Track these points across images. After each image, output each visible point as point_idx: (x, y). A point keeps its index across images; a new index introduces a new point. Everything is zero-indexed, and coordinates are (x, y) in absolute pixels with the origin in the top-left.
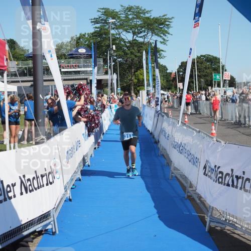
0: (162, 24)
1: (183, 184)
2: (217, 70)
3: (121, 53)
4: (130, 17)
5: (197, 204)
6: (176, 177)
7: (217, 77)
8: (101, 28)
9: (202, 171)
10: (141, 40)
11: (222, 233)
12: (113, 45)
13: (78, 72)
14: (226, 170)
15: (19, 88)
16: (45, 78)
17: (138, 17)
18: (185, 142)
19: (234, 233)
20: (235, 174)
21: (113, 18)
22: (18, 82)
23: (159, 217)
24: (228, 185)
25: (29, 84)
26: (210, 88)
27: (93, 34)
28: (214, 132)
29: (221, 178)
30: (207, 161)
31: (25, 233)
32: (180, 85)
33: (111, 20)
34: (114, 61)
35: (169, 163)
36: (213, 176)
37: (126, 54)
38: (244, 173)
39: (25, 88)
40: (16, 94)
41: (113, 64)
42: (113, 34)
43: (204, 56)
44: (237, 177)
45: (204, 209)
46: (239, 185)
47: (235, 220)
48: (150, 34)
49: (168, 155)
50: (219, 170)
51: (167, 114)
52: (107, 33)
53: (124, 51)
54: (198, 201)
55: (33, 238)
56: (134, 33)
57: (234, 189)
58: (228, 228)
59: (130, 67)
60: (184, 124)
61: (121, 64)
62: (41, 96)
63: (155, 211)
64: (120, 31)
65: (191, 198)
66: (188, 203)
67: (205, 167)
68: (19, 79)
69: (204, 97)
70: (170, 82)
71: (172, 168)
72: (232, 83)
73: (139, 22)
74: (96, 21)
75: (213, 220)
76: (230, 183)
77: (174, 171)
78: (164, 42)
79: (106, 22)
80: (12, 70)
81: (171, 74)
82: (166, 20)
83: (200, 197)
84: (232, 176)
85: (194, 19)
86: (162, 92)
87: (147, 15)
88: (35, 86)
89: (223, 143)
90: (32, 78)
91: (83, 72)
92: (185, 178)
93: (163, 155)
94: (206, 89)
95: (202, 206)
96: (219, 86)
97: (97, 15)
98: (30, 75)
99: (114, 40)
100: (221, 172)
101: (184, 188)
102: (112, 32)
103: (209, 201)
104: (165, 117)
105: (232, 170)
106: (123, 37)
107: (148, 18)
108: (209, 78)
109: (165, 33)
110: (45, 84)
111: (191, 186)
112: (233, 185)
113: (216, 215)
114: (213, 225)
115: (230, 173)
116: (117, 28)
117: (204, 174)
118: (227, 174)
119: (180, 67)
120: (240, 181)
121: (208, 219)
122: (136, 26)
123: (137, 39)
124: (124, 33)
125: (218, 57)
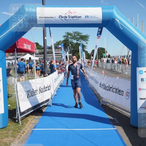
0: (86, 37)
1: (93, 90)
2: (104, 52)
3: (73, 47)
4: (76, 35)
5: (98, 96)
6: (91, 87)
7: (104, 55)
8: (66, 39)
9: (99, 86)
10: (79, 43)
11: (106, 106)
12: (70, 44)
13: (59, 53)
14: (107, 85)
15: (39, 58)
16: (47, 55)
17: (78, 35)
18: (94, 76)
19: (110, 106)
20: (110, 86)
21: (70, 35)
22: (39, 56)
23: (85, 101)
24: (108, 90)
25: (43, 57)
26: (102, 58)
27: (63, 41)
28: (103, 73)
29: (105, 88)
30: (101, 82)
31: (41, 106)
32: (92, 57)
33: (69, 36)
34: (71, 49)
35: (88, 83)
36: (103, 87)
37: (74, 47)
38: (113, 86)
39: (41, 58)
40: (38, 60)
41: (70, 50)
42: (70, 41)
43: (100, 48)
44: (111, 87)
45: (100, 98)
46: (111, 90)
47: (110, 102)
48: (82, 41)
49: (88, 80)
50: (105, 85)
51: (88, 67)
52: (68, 40)
53: (74, 46)
54: (98, 95)
55: (44, 108)
56: (77, 40)
57: (110, 91)
58: (108, 104)
59: (76, 52)
60: (93, 70)
61: (73, 50)
62: (46, 61)
63: (84, 99)
64: (73, 39)
65: (96, 95)
66: (95, 96)
67: (100, 84)
68: (39, 55)
69: (100, 61)
70: (89, 56)
71: (89, 85)
72: (109, 56)
73: (79, 37)
74: (64, 36)
75: (103, 101)
76: (108, 89)
77: (90, 86)
78: (87, 43)
79: (68, 37)
80: (37, 53)
81: (89, 54)
82: (87, 36)
83: (98, 94)
84: (109, 87)
85: (97, 36)
86: (86, 60)
87: (81, 34)
88: (44, 58)
89: (106, 76)
90: (43, 55)
91: (60, 53)
92: (94, 88)
93: (86, 80)
94: (101, 59)
95: (99, 97)
96: (105, 57)
97: (65, 34)
98: (43, 54)
99: (70, 43)
100: (105, 86)
101: (93, 91)
102: (70, 40)
103: (101, 95)
104: (87, 68)
105: (109, 85)
106: (74, 42)
107: (82, 35)
108: (101, 55)
109: (87, 40)
110: (48, 57)
111: (96, 90)
112: (109, 90)
113: (104, 100)
114: (103, 103)
115: (108, 86)
116: (72, 39)
117: (100, 86)
118: (107, 87)
119: (92, 51)
120: (112, 89)
121: (101, 101)
122: (77, 38)
123: (78, 42)
124: (74, 40)
125: (104, 48)
